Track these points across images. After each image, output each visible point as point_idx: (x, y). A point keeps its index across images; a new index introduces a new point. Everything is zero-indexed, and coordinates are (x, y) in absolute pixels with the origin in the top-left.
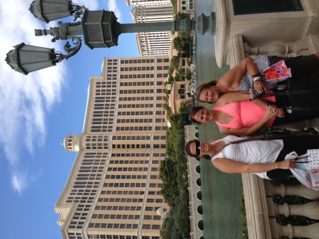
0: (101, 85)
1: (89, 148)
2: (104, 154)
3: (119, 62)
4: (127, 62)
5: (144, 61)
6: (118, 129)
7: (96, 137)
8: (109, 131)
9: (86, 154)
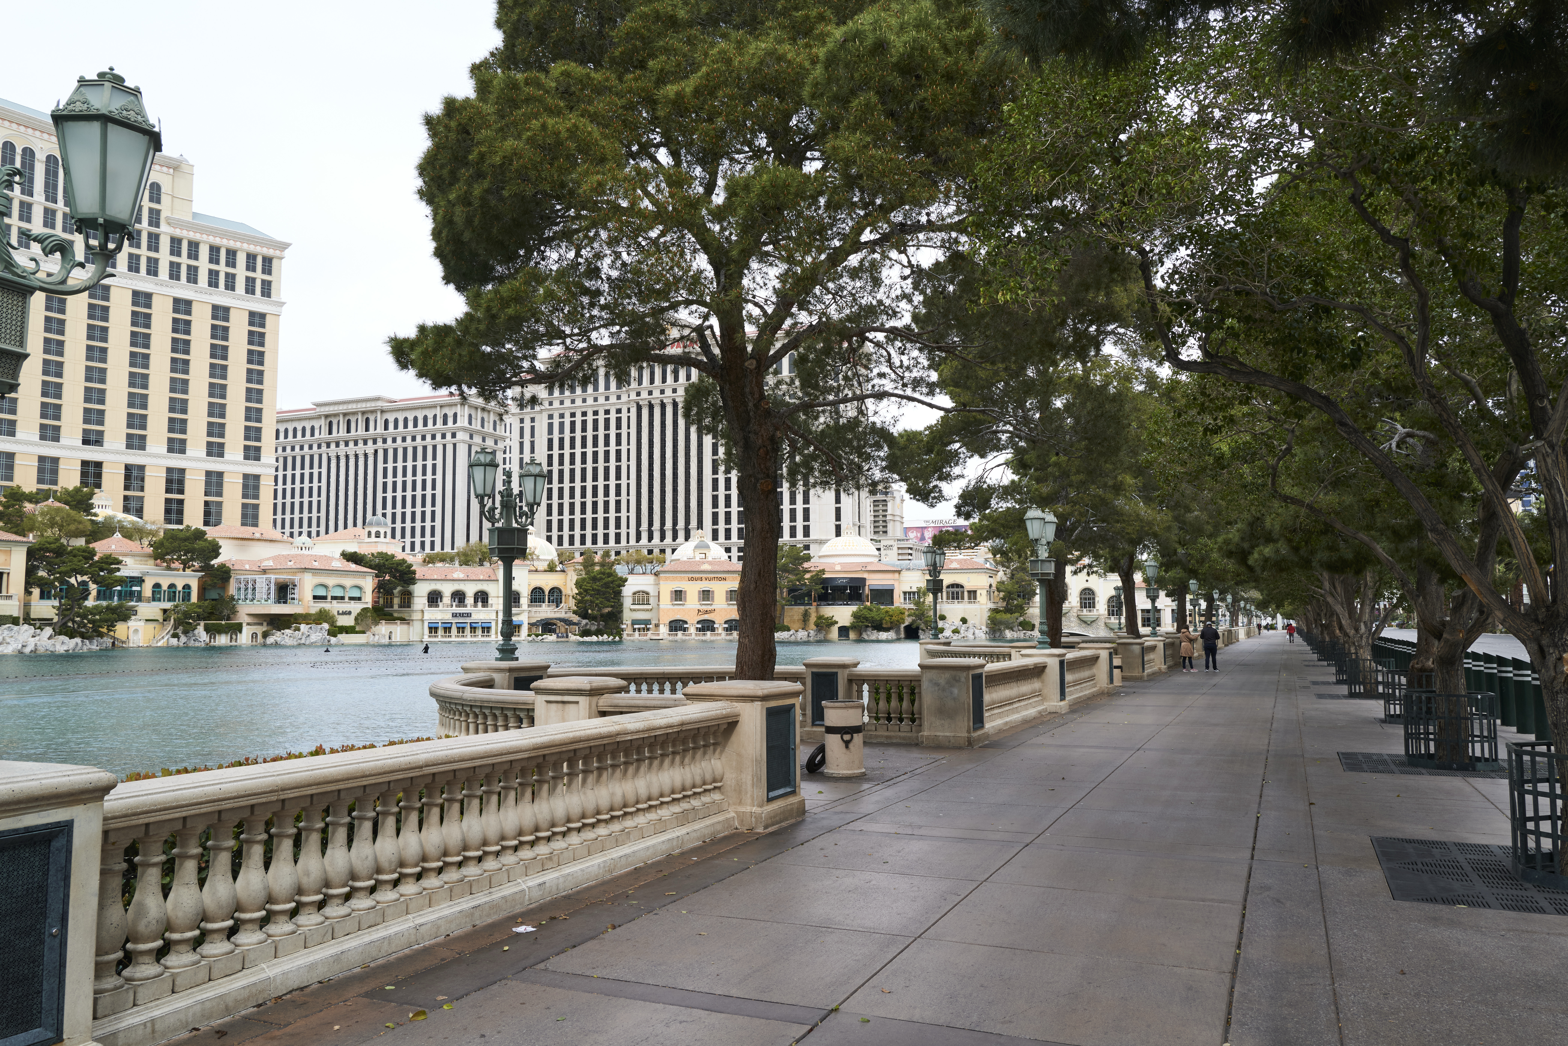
0: (146, 203)
3: (258, 304)
4: (256, 338)
5: (253, 415)
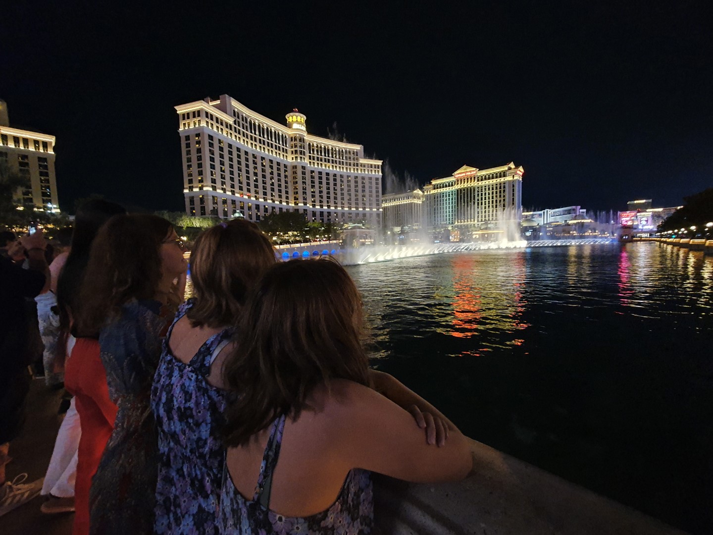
0: (356, 157)
1: (292, 140)
2: (286, 156)
6: (312, 172)
7: (304, 149)
8: (310, 162)
9: (286, 137)
